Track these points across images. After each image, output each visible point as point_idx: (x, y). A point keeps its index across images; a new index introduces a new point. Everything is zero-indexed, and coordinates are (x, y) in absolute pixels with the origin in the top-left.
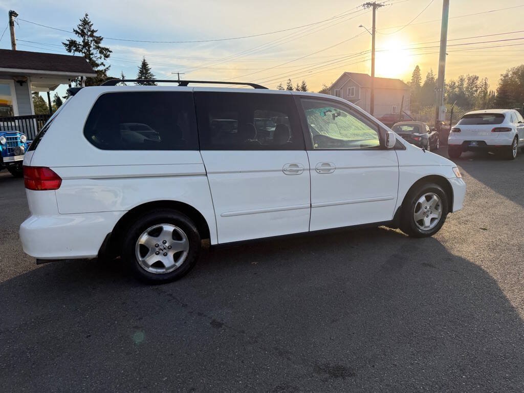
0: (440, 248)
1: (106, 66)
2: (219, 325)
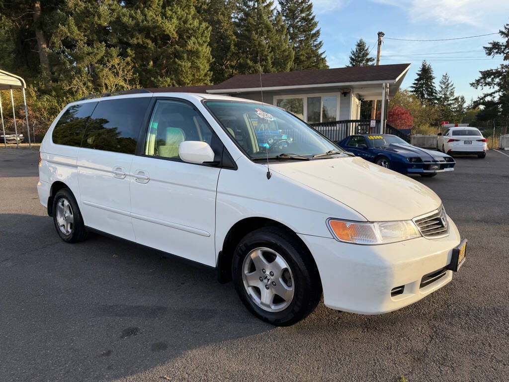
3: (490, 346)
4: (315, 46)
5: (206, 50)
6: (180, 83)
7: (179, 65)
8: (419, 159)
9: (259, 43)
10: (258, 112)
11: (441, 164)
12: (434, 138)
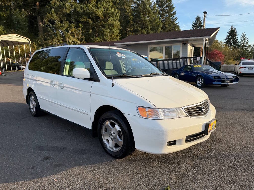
3: (221, 173)
4: (173, 20)
5: (117, 23)
6: (104, 40)
7: (104, 31)
8: (219, 77)
9: (144, 19)
10: (118, 54)
11: (231, 80)
12: (233, 66)
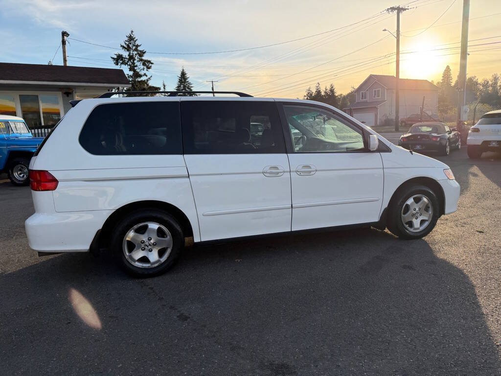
0: (427, 249)
1: (149, 77)
2: (186, 318)
